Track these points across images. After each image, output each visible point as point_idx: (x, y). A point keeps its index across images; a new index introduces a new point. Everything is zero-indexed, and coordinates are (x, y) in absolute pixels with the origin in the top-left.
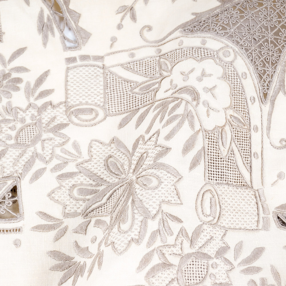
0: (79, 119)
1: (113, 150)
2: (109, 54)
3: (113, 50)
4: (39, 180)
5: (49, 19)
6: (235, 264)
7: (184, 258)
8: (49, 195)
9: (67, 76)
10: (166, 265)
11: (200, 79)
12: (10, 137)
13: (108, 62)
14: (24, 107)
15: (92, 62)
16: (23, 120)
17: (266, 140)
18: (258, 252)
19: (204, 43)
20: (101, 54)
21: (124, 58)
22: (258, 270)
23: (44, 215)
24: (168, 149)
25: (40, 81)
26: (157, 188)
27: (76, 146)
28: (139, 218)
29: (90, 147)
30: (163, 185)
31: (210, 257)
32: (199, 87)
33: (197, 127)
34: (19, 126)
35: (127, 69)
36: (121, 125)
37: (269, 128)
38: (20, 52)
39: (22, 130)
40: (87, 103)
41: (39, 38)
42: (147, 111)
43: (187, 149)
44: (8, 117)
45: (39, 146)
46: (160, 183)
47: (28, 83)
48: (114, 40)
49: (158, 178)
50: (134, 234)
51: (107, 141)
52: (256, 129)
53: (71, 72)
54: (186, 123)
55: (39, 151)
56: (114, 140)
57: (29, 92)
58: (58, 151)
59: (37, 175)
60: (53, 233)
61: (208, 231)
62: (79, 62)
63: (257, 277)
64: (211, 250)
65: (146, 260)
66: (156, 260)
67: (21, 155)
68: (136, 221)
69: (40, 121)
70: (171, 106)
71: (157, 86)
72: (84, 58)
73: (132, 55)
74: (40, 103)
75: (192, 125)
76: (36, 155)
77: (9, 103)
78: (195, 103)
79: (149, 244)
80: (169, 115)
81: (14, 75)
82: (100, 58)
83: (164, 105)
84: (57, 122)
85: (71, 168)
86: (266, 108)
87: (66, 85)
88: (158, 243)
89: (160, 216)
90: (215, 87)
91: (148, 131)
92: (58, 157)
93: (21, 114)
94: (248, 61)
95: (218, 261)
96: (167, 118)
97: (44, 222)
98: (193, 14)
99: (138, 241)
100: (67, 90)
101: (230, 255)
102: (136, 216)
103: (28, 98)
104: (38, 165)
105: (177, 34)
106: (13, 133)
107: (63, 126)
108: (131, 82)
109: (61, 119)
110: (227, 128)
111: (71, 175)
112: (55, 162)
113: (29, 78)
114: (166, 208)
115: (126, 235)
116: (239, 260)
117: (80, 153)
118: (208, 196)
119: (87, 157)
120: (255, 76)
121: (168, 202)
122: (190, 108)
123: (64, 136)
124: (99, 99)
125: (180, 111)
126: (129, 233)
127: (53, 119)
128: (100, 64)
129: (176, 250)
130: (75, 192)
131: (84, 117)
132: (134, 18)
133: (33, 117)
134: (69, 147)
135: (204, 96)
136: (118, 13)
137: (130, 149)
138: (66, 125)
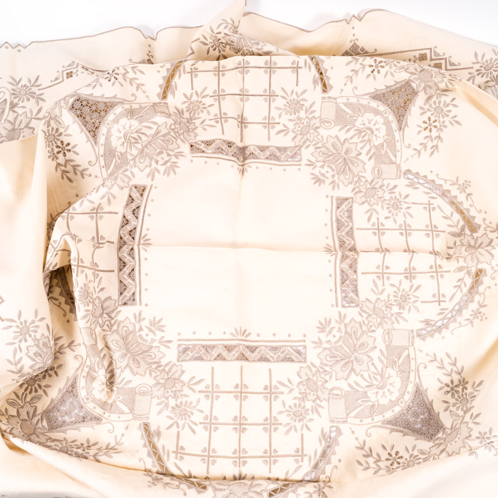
0: (324, 125)
2: (339, 97)
3: (341, 95)
4: (308, 149)
5: (317, 78)
8: (311, 154)
9: (321, 105)
11: (374, 125)
12: (298, 131)
13: (339, 101)
14: (304, 118)
15: (332, 100)
16: (303, 124)
19: (378, 106)
20: (336, 97)
21: (344, 100)
23: (309, 161)
24: (361, 153)
25: (311, 106)
27: (322, 137)
29: (327, 138)
32: (374, 128)
33: (372, 145)
34: (302, 126)
35: (345, 105)
36: (340, 130)
38: (305, 92)
39: (303, 128)
40: (328, 119)
41: (313, 86)
42: (351, 129)
43: (368, 153)
44: (298, 122)
45: (309, 135)
46: (358, 165)
47: (306, 107)
48: (342, 90)
49: (357, 163)
53: (323, 104)
54: (368, 143)
55: (309, 137)
57: (306, 111)
58: (315, 138)
59: (308, 147)
60: (312, 167)
62: (327, 100)
67: (302, 138)
69: (310, 124)
70: (363, 134)
71: (356, 118)
72: (329, 98)
73: (348, 99)
74: (310, 116)
75: (370, 144)
76: (307, 139)
77: (299, 116)
78: (372, 135)
81: (302, 102)
82: (335, 99)
83: (360, 132)
84: (316, 125)
85: (320, 145)
87: (321, 109)
89: (358, 176)
90: (380, 128)
91: (351, 139)
92: (315, 141)
93: (303, 121)
94: (394, 116)
96: (361, 139)
97: (309, 163)
98: (375, 89)
100: (321, 112)
103: (306, 113)
104: (308, 143)
105: (367, 97)
106: (300, 129)
107: (318, 128)
108: (346, 112)
109: (318, 125)
110: (385, 144)
111: (320, 147)
112: (314, 142)
113: (307, 104)
114: (360, 174)
117: (323, 140)
119: (326, 142)
121: (361, 172)
122: (370, 137)
123: (318, 132)
124: (333, 117)
125: (366, 138)
127: (315, 124)
128: (335, 101)
129: (364, 187)
130: (321, 154)
131: (326, 125)
132: (351, 82)
133: (307, 123)
134: (319, 137)
135: (375, 132)
136: (346, 78)
137: (342, 142)
138: (319, 127)
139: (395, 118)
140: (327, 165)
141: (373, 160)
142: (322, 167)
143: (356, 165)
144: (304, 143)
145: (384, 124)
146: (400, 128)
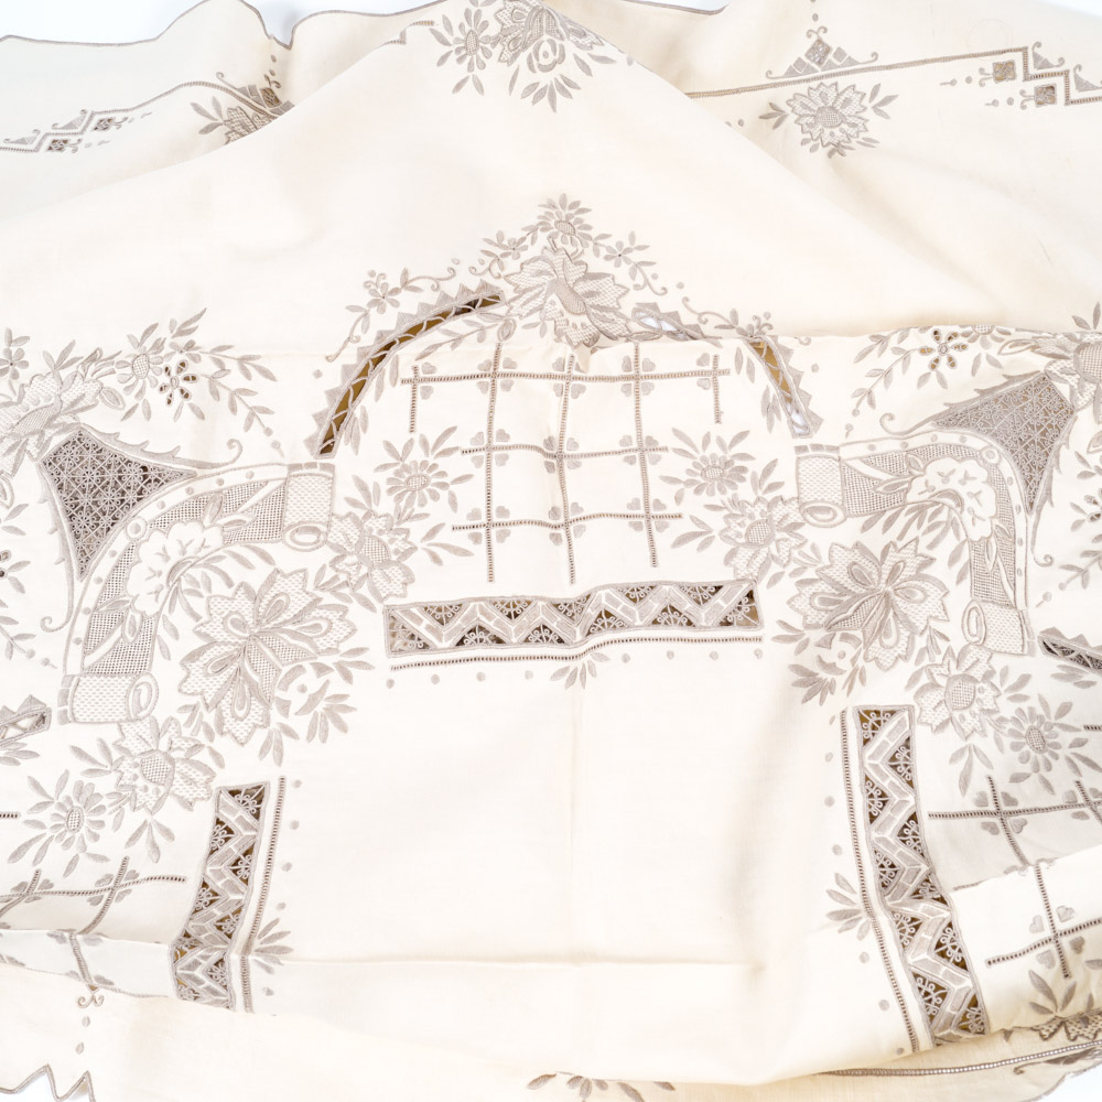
0: (815, 518)
1: (856, 556)
2: (844, 445)
3: (850, 440)
4: (778, 585)
5: (774, 399)
6: (1002, 690)
7: (951, 679)
8: (789, 603)
9: (797, 468)
10: (934, 685)
11: (963, 482)
12: (739, 535)
13: (845, 453)
14: (752, 500)
15: (825, 453)
16: (751, 516)
17: (1030, 556)
18: (1024, 679)
19: (963, 439)
20: (836, 445)
21: (863, 450)
22: (1025, 698)
23: (784, 624)
24: (932, 560)
25: (768, 471)
26: (922, 601)
27: (814, 548)
28: (905, 633)
29: (831, 551)
30: (929, 599)
31: (976, 681)
32: (963, 491)
33: (963, 537)
34: (748, 522)
35: (866, 463)
36: (865, 528)
37: (1033, 542)
38: (742, 436)
39: (751, 527)
40: (823, 501)
41: (763, 420)
42: (896, 515)
43: (953, 560)
44: (734, 512)
45: (773, 546)
46: (926, 596)
47: (754, 473)
48: (849, 428)
49: (923, 591)
50: (901, 650)
51: (850, 545)
52: (1021, 542)
53: (802, 463)
54: (951, 531)
55: (774, 552)
56: (857, 545)
57: (756, 484)
58: (795, 553)
59: (775, 579)
60: (794, 645)
61: (974, 652)
62: (811, 452)
63: (1024, 706)
64: (977, 673)
65: (914, 678)
66: (924, 680)
67: (754, 556)
68: (902, 637)
69: (771, 517)
70: (930, 511)
71: (906, 486)
72: (817, 447)
73: (872, 448)
74: (769, 497)
75: (957, 535)
76: (771, 558)
77: (735, 495)
78: (959, 509)
79: (917, 662)
80: (930, 521)
81: (738, 463)
82: (836, 449)
83: (920, 509)
84: (790, 521)
85: (810, 574)
86: (1032, 519)
87: (797, 478)
88: (926, 662)
89: (927, 632)
90: (980, 492)
91: (901, 537)
92: (796, 561)
93: (749, 509)
94: (1014, 465)
95: (985, 686)
96: (926, 524)
97: (784, 632)
98: (946, 404)
99: (906, 658)
100: (798, 484)
101: (996, 680)
102: (902, 631)
103: (755, 490)
104: (775, 569)
105: (927, 427)
106: (743, 531)
107: (796, 525)
108: (874, 479)
109: (795, 517)
110: (993, 540)
111: (811, 582)
112: (793, 566)
113: (755, 467)
114: (933, 624)
115: (892, 651)
116: (1006, 686)
117: (820, 557)
118: (974, 613)
119: (828, 563)
120: (1021, 482)
121: (936, 618)
122: (954, 515)
123: (800, 537)
124: (837, 497)
125: (942, 517)
126: (896, 648)
127: (786, 516)
128: (835, 455)
129: (944, 670)
130: (816, 601)
131: (820, 516)
132: (872, 403)
133: (762, 513)
134: (807, 549)
135: (969, 502)
136: (854, 396)
137: (879, 557)
138: (801, 525)
139: (1018, 472)
140: (838, 634)
141: (967, 582)
142: (827, 643)
143: (920, 595)
144: (764, 567)
145: (990, 481)
146: (1032, 504)
